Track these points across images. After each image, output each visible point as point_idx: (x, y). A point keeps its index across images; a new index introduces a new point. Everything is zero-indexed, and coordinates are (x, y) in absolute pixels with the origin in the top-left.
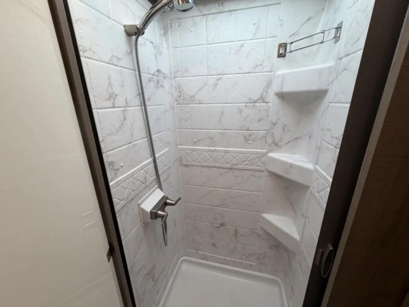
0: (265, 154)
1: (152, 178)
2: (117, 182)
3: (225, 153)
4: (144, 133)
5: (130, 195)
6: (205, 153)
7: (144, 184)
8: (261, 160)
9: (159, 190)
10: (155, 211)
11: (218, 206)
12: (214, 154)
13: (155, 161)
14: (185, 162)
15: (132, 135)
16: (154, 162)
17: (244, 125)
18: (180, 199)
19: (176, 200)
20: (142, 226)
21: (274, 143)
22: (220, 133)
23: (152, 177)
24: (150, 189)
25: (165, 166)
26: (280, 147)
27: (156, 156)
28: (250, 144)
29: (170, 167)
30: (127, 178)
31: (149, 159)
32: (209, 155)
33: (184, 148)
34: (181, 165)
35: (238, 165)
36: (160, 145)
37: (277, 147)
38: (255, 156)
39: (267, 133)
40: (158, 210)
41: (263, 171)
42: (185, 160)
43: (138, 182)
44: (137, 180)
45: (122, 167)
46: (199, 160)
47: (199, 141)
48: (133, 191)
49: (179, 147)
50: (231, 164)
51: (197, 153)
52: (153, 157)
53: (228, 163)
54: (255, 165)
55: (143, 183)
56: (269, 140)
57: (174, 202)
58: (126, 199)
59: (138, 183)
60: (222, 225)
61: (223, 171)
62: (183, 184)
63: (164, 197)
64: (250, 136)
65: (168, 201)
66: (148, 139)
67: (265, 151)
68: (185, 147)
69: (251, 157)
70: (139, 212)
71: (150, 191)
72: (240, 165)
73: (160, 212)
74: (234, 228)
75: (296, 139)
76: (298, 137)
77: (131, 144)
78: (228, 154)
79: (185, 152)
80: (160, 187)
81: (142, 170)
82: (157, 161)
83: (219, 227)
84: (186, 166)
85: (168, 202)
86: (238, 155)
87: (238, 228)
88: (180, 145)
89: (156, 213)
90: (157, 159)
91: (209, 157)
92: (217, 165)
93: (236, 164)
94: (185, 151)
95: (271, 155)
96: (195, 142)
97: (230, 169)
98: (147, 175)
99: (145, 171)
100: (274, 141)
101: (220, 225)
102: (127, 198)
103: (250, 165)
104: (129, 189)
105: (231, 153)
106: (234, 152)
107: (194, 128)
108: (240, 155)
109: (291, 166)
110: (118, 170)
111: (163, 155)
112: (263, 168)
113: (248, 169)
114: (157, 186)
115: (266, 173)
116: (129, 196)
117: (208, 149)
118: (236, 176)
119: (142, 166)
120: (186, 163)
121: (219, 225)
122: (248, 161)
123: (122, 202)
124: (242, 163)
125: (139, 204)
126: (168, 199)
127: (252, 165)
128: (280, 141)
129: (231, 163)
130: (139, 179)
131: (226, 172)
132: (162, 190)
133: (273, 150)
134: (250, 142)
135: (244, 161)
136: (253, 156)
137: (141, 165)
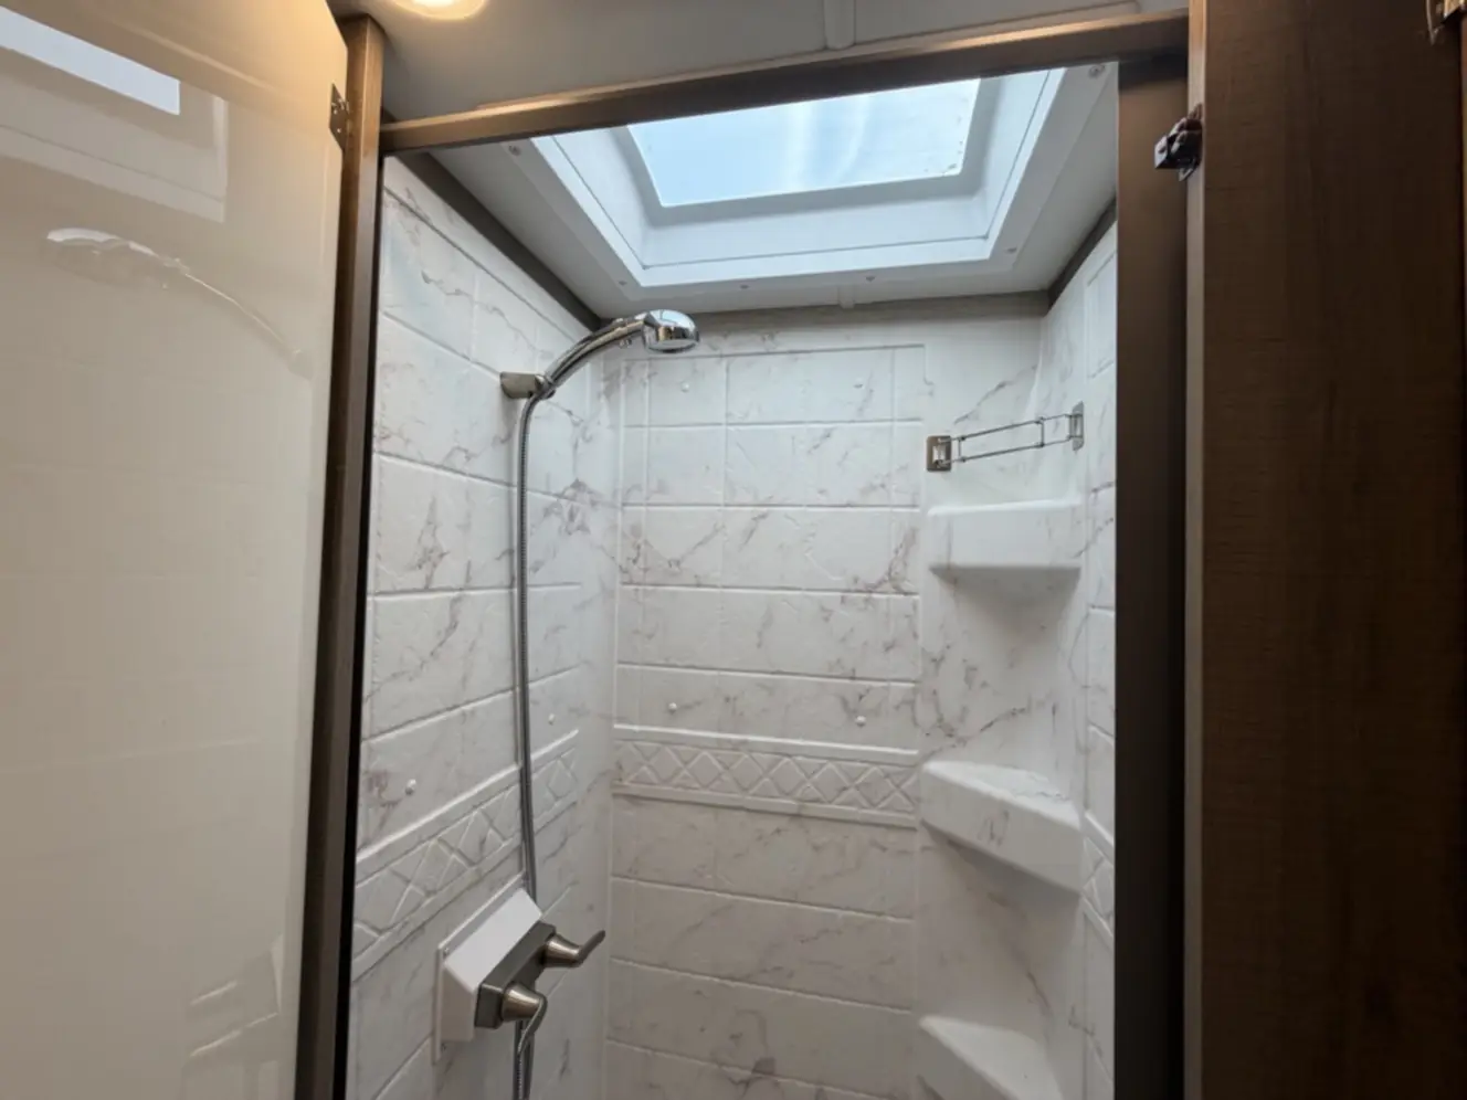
0: (914, 766)
1: (504, 844)
2: (380, 853)
3: (777, 757)
4: (504, 675)
5: (414, 910)
6: (705, 753)
7: (474, 868)
8: (904, 787)
9: (522, 896)
10: (499, 990)
11: (747, 979)
12: (739, 756)
13: (525, 776)
14: (634, 785)
15: (465, 679)
16: (521, 781)
17: (839, 661)
18: (600, 937)
19: (584, 940)
20: (434, 1064)
21: (940, 727)
22: (761, 685)
23: (504, 839)
24: (492, 890)
25: (557, 798)
26: (963, 741)
27: (534, 756)
28: (861, 725)
29: (574, 804)
30: (419, 837)
31: (506, 766)
32: (720, 762)
33: (634, 732)
34: (615, 796)
35: (822, 802)
36: (551, 717)
37: (951, 741)
38: (883, 770)
39: (915, 691)
40: (512, 984)
41: (913, 829)
42: (632, 777)
43: (454, 856)
44: (452, 849)
45: (409, 792)
46: (685, 777)
47: (688, 707)
48: (429, 893)
49: (617, 726)
50: (800, 800)
51: (675, 751)
52: (521, 763)
53: (787, 795)
54: (880, 806)
55: (471, 863)
56: (926, 715)
57: (575, 952)
58: (397, 928)
59: (455, 862)
60: (764, 1069)
61: (769, 825)
62: (615, 875)
63: (539, 925)
64: (861, 697)
65: (554, 944)
66: (515, 694)
67: (914, 752)
68: (636, 728)
69: (869, 773)
70: (434, 990)
71: (490, 901)
72: (830, 802)
73: (516, 994)
74: (812, 1086)
75: (1013, 713)
76: (1018, 707)
77: (456, 712)
78: (786, 759)
79: (636, 747)
80: (530, 885)
81: (475, 807)
82: (534, 777)
83: (747, 1083)
84: (634, 799)
85: (555, 951)
86: (822, 765)
87: (827, 1089)
88: (621, 720)
89: (501, 999)
90: (533, 767)
91: (720, 767)
92: (748, 800)
93: (817, 801)
94: (638, 743)
95: (935, 767)
96: (672, 712)
97: (796, 816)
98: (491, 831)
99: (485, 813)
100: (941, 720)
101: (754, 1071)
102: (400, 925)
103: (864, 803)
104: (417, 884)
105: (797, 755)
106: (811, 754)
107: (672, 661)
108: (831, 765)
109: (1005, 811)
110: (394, 804)
111: (557, 755)
112: (912, 818)
113: (858, 818)
114: (519, 876)
115: (920, 840)
116: (413, 915)
117: (719, 740)
118: (816, 848)
119: (480, 793)
120: (635, 789)
121: (747, 1074)
122: (857, 787)
123: (383, 938)
124: (838, 796)
125: (438, 952)
126: (553, 935)
127: (873, 805)
128: (962, 719)
129: (798, 794)
130: (460, 846)
131: (778, 831)
132: (534, 897)
133: (941, 750)
134: (861, 719)
135: (845, 789)
136: (875, 768)
137: (476, 790)
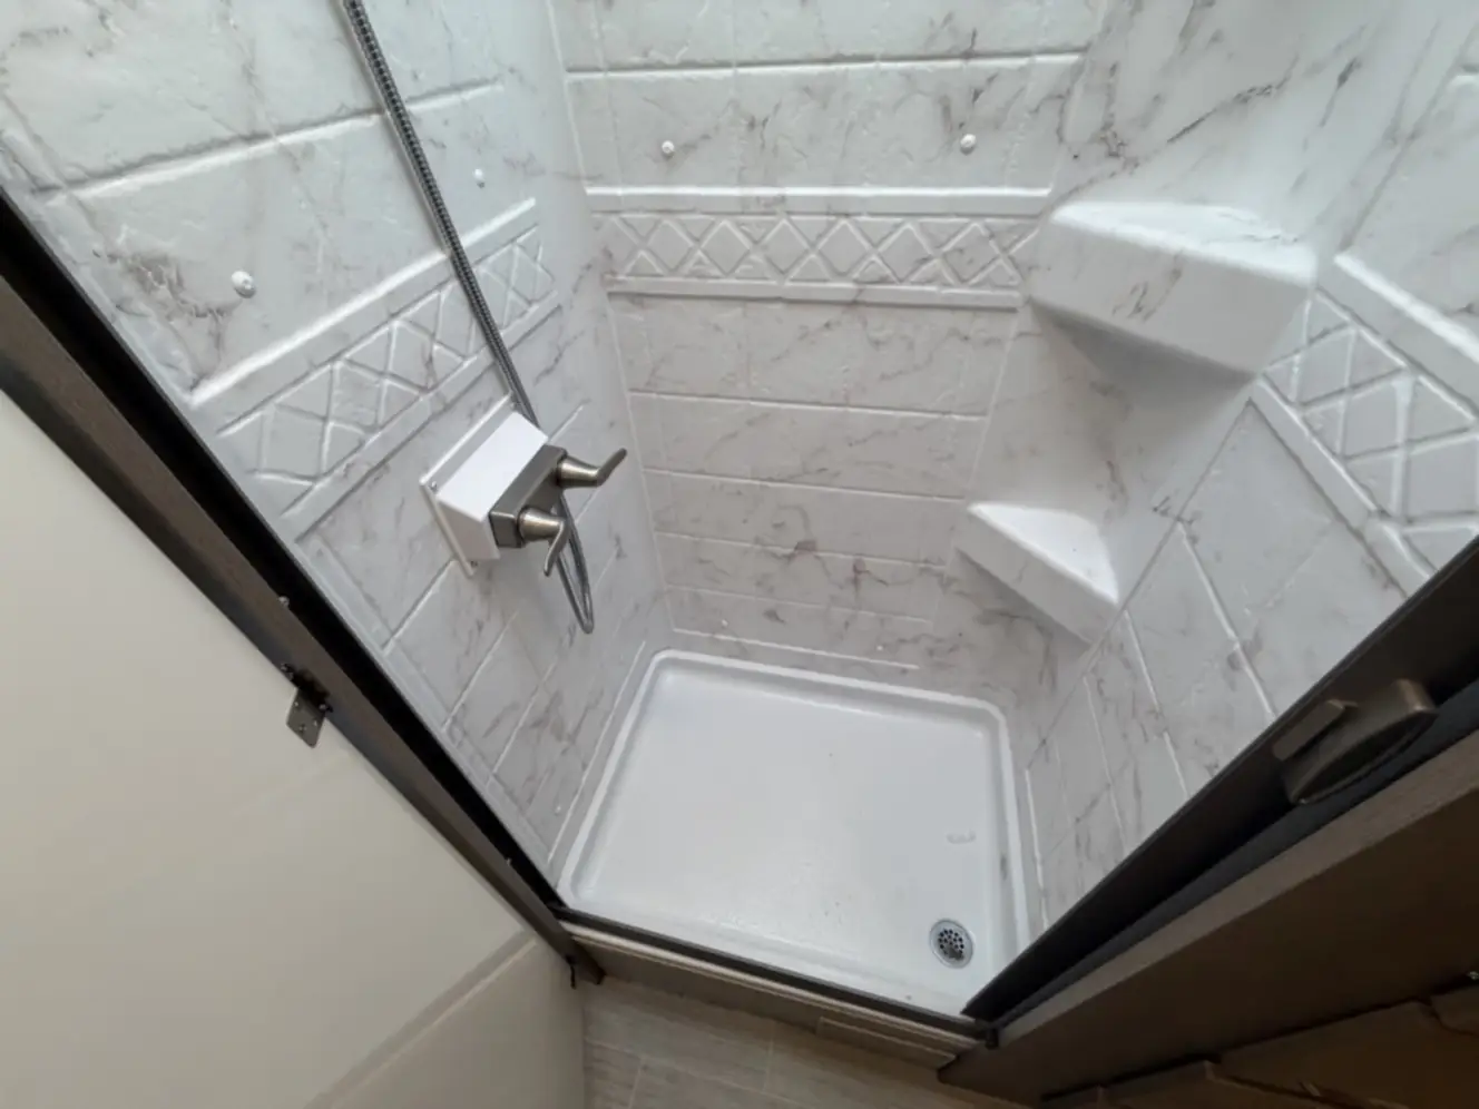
0: (1037, 215)
3: (833, 218)
6: (726, 223)
8: (1013, 251)
10: (512, 516)
11: (790, 479)
12: (774, 224)
14: (632, 279)
18: (620, 456)
21: (1104, 140)
22: (806, 89)
23: (464, 357)
24: (472, 417)
25: (530, 303)
26: (1134, 163)
27: (466, 241)
28: (967, 151)
29: (559, 307)
31: (422, 253)
32: (747, 235)
33: (616, 198)
34: (611, 295)
35: (892, 283)
36: (478, 173)
37: (1115, 164)
38: (987, 227)
39: (1077, 70)
40: (525, 509)
41: (1012, 310)
42: (629, 268)
43: (388, 382)
44: (381, 374)
46: (700, 262)
47: (688, 148)
48: (371, 429)
49: (591, 191)
50: (856, 281)
51: (683, 224)
53: (841, 275)
54: (974, 281)
55: (424, 389)
56: (1083, 116)
57: (593, 473)
58: (339, 471)
59: (390, 388)
60: (806, 547)
61: (816, 318)
62: (632, 390)
63: (545, 451)
64: (977, 95)
65: (567, 467)
67: (1044, 192)
68: (619, 191)
69: (968, 230)
70: (437, 519)
71: (477, 427)
72: (901, 281)
73: (531, 518)
74: (850, 557)
75: (1243, 99)
78: (843, 222)
79: (625, 221)
81: (394, 316)
82: (480, 272)
83: (790, 557)
84: (638, 298)
85: (568, 474)
86: (897, 226)
87: (866, 559)
88: (595, 179)
89: (516, 525)
90: (471, 260)
91: (747, 244)
92: (789, 286)
93: (883, 280)
94: (625, 216)
95: (1074, 214)
96: (668, 157)
97: (853, 304)
98: (436, 347)
99: (414, 323)
100: (1107, 126)
101: (796, 548)
102: (344, 466)
103: (951, 280)
105: (859, 214)
106: (878, 209)
107: (655, 55)
108: (909, 226)
109: (1177, 268)
110: (220, 312)
111: (509, 236)
112: (1016, 294)
113: (938, 301)
114: (505, 399)
115: (1024, 321)
116: (355, 456)
117: (743, 200)
118: (877, 343)
119: (391, 294)
120: (636, 284)
122: (945, 256)
124: (913, 272)
125: (423, 488)
126: (565, 457)
127: (963, 281)
128: (1144, 121)
129: (856, 275)
130: (391, 368)
131: (827, 325)
132: (533, 419)
133: (1091, 182)
134: (969, 138)
135: (925, 260)
136: (976, 224)
137: (382, 289)
